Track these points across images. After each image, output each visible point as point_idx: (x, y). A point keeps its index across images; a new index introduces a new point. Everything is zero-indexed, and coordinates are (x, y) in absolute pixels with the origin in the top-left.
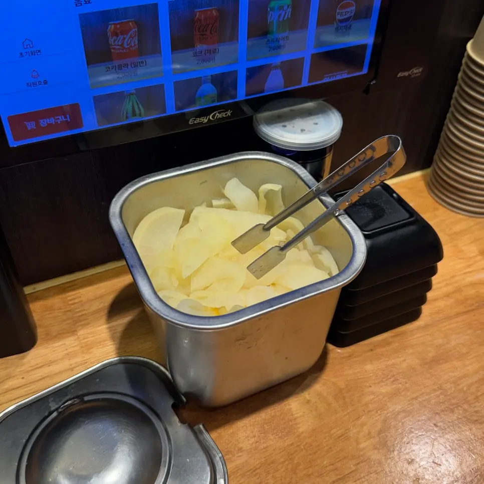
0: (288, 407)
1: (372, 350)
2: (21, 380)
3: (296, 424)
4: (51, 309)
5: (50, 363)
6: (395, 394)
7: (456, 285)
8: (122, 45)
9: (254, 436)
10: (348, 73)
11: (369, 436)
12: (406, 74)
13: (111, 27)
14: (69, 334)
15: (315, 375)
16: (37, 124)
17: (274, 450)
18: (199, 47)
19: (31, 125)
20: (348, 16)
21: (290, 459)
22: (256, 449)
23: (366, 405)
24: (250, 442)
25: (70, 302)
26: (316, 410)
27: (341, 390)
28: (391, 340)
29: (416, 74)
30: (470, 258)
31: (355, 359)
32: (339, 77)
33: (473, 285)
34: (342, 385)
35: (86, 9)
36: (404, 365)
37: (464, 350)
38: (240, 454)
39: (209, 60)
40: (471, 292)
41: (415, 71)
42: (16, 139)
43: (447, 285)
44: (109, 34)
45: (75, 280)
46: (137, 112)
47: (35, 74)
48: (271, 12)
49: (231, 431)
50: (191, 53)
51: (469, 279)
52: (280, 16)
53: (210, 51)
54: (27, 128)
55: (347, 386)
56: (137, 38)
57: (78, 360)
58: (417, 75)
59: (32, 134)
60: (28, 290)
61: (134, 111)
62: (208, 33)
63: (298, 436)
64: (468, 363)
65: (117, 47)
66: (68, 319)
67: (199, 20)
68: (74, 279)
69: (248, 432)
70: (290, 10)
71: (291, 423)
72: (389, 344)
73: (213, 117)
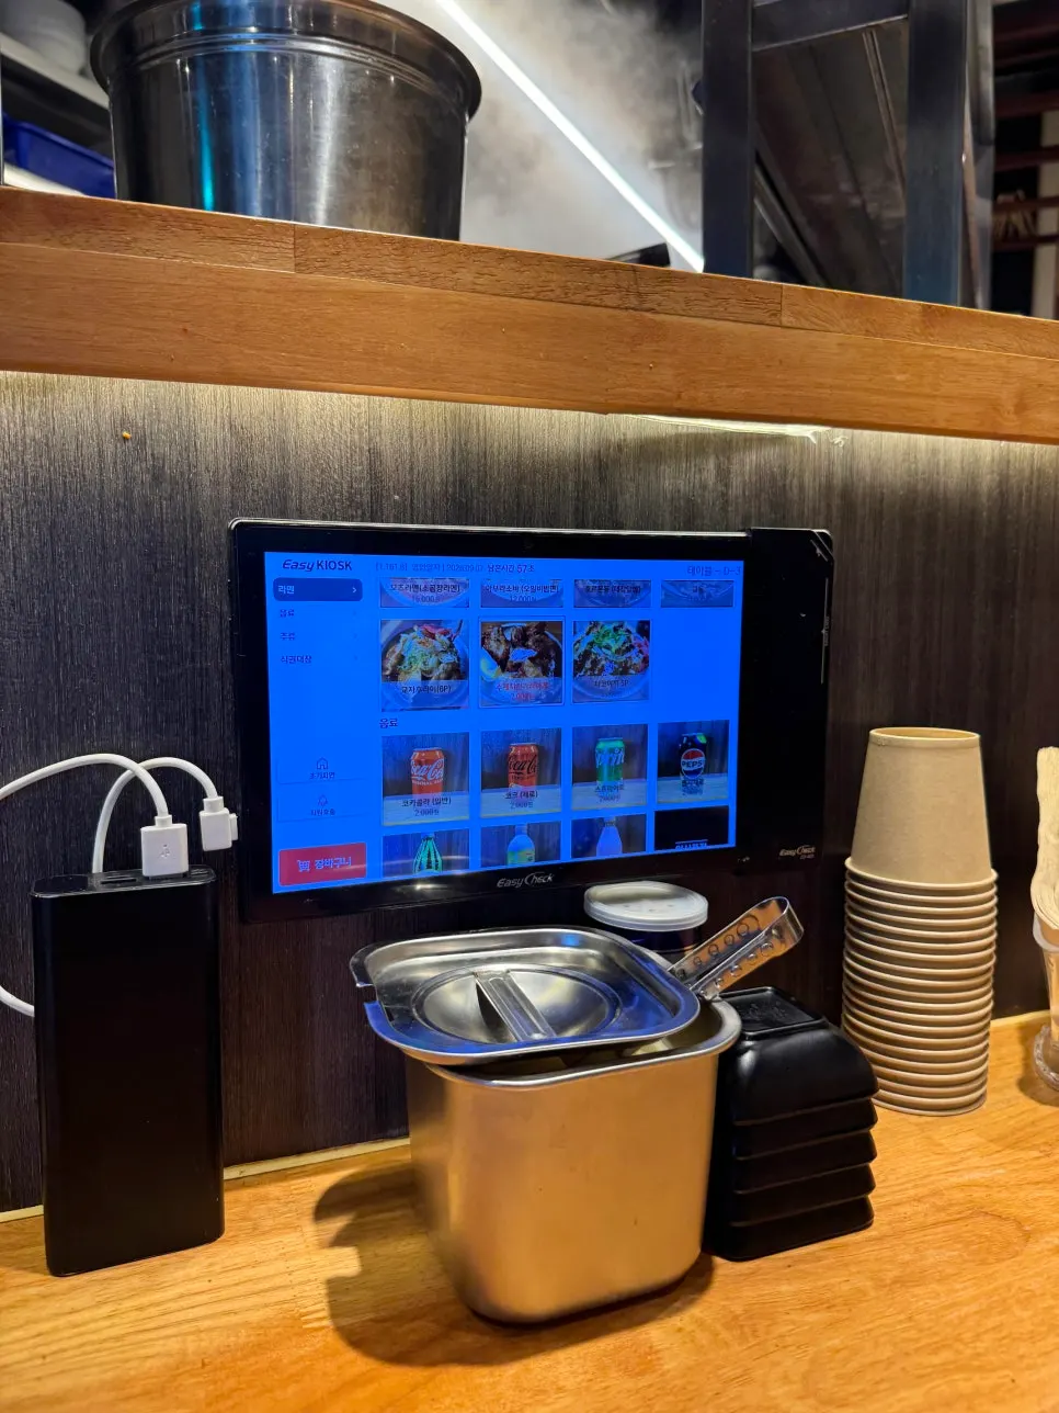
0: (644, 1336)
1: (789, 1266)
2: (207, 1283)
3: (659, 1359)
4: (264, 1199)
5: (256, 1264)
6: (832, 1325)
7: (932, 1187)
8: (425, 777)
9: (585, 1373)
10: (709, 844)
11: (786, 1379)
12: (791, 853)
13: (416, 755)
14: (288, 1230)
15: (692, 1297)
16: (312, 865)
17: (619, 1392)
18: (514, 787)
19: (304, 866)
20: (696, 767)
21: (648, 1406)
22: (587, 1389)
23: (782, 1336)
24: (578, 1380)
25: (295, 1192)
26: (692, 1341)
27: (736, 1318)
28: (822, 1254)
29: (807, 854)
30: (955, 1153)
31: (759, 1277)
32: (695, 848)
33: (961, 1187)
34: (738, 1309)
35: (392, 732)
36: (845, 1287)
37: (950, 1271)
38: (561, 1395)
39: (525, 805)
40: (958, 1195)
41: (805, 851)
42: (283, 882)
43: (916, 1186)
44: (413, 762)
45: (304, 1166)
46: (433, 865)
47: (323, 800)
48: (599, 755)
49: (547, 1363)
50: (504, 794)
51: (954, 1180)
52: (610, 760)
53: (526, 794)
54: (298, 868)
55: (746, 1311)
56: (442, 769)
57: (301, 1261)
58: (809, 857)
59: (306, 877)
60: (229, 1174)
61: (429, 863)
62: (526, 770)
63: (662, 1375)
64: (958, 1286)
65: (419, 778)
66: (290, 1211)
67: (515, 756)
68: (303, 1163)
69: (575, 1367)
70: (622, 754)
71: (649, 1358)
72: (819, 1259)
73: (529, 880)
